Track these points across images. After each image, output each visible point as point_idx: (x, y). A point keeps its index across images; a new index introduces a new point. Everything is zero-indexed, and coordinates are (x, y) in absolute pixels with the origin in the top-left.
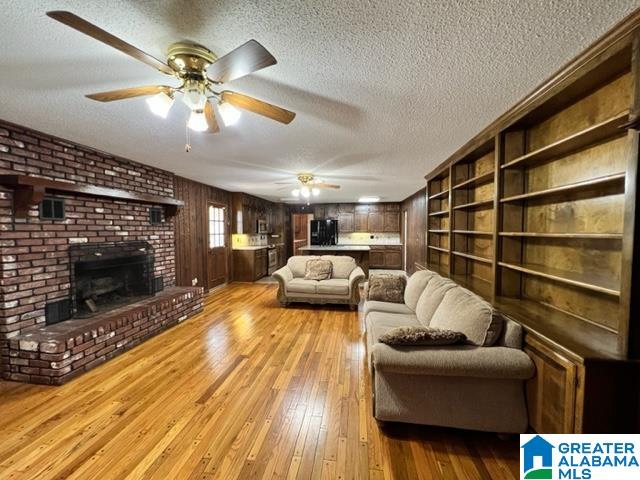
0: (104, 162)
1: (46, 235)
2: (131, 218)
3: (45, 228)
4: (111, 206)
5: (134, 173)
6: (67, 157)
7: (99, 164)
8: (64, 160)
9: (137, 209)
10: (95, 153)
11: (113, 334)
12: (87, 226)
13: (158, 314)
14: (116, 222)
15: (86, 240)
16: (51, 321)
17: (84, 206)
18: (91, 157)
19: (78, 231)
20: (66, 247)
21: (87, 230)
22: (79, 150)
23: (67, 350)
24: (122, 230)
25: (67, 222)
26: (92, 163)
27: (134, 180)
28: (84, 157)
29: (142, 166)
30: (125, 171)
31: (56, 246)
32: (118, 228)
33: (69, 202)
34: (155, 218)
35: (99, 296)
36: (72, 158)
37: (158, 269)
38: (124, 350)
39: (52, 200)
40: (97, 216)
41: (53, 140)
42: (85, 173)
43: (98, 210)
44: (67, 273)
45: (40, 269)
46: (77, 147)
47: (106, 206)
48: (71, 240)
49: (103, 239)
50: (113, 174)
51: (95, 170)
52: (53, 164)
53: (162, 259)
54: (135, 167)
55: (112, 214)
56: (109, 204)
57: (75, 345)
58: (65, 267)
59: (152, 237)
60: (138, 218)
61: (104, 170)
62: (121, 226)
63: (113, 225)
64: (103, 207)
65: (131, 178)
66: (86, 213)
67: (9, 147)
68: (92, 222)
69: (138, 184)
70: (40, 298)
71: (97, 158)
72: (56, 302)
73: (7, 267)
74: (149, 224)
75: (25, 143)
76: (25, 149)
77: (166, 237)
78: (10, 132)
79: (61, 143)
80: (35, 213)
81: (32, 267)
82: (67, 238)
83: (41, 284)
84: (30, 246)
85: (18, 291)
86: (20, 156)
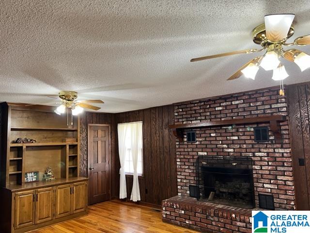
0: (215, 103)
1: (189, 150)
2: (236, 138)
3: (189, 146)
4: (221, 131)
5: (237, 102)
6: (196, 108)
7: (212, 106)
8: (195, 110)
9: (241, 130)
10: (209, 100)
12: (206, 145)
14: (224, 142)
15: (206, 153)
16: (191, 195)
17: (205, 133)
18: (207, 103)
19: (202, 148)
20: (197, 157)
21: (206, 148)
24: (228, 148)
25: (197, 143)
26: (208, 106)
27: (237, 108)
28: (204, 105)
29: (244, 94)
30: (230, 103)
31: (193, 155)
32: (225, 146)
33: (198, 132)
34: (260, 137)
36: (198, 108)
39: (191, 132)
40: (212, 139)
41: (191, 102)
42: (204, 114)
43: (212, 135)
46: (200, 101)
47: (217, 131)
48: (199, 153)
49: (215, 154)
50: (220, 108)
51: (210, 110)
52: (191, 114)
53: (270, 177)
54: (237, 97)
55: (221, 136)
56: (219, 129)
57: (167, 206)
59: (257, 154)
60: (243, 138)
62: (228, 145)
63: (222, 144)
64: (216, 133)
65: (235, 107)
66: (206, 137)
67: (178, 112)
68: (209, 143)
69: (240, 110)
70: (187, 181)
71: (211, 102)
72: (193, 186)
73: (178, 163)
74: (254, 142)
75: (182, 109)
76: (182, 111)
77: (277, 155)
78: (178, 106)
79: (194, 102)
80: (185, 140)
81: (185, 165)
82: (197, 152)
83: (188, 174)
84: (184, 155)
85: (181, 175)
86: (181, 115)
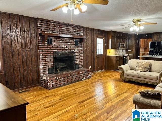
0: (62, 26)
1: (48, 49)
2: (69, 43)
3: (48, 47)
4: (64, 40)
5: (70, 28)
8: (52, 26)
9: (71, 40)
10: (59, 23)
11: (62, 79)
12: (57, 46)
13: (75, 76)
15: (57, 50)
16: (49, 73)
17: (57, 40)
18: (58, 25)
19: (55, 48)
20: (53, 52)
22: (55, 23)
23: (51, 81)
24: (66, 48)
25: (53, 45)
26: (59, 26)
28: (57, 25)
29: (73, 25)
30: (67, 28)
31: (50, 52)
32: (65, 47)
33: (53, 39)
34: (76, 43)
35: (60, 68)
36: (54, 26)
37: (77, 61)
38: (65, 85)
39: (50, 39)
40: (60, 43)
41: (49, 21)
42: (57, 30)
43: (60, 41)
44: (53, 60)
45: (47, 58)
46: (55, 22)
48: (54, 50)
49: (61, 50)
50: (64, 29)
51: (59, 28)
52: (50, 28)
53: (78, 58)
54: (70, 26)
55: (64, 42)
57: (53, 80)
58: (52, 58)
59: (75, 50)
60: (71, 43)
61: (62, 28)
62: (66, 46)
63: (64, 46)
64: (62, 40)
65: (69, 30)
66: (57, 42)
67: (41, 25)
68: (59, 45)
69: (71, 32)
70: (47, 66)
71: (60, 25)
72: (50, 68)
73: (41, 57)
74: (74, 46)
75: (44, 23)
76: (44, 25)
77: (80, 50)
78: (41, 21)
79: (51, 22)
80: (46, 43)
81: (45, 57)
82: (53, 50)
83: (47, 62)
84: (45, 52)
85: (43, 63)
86: (43, 27)
